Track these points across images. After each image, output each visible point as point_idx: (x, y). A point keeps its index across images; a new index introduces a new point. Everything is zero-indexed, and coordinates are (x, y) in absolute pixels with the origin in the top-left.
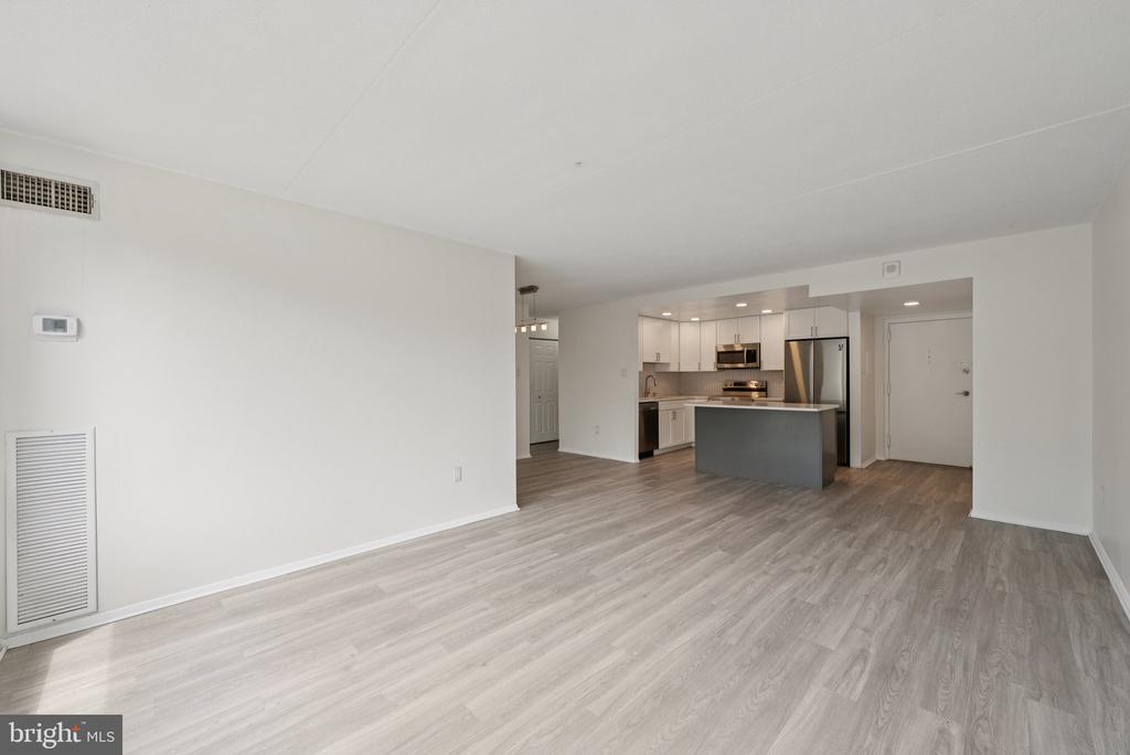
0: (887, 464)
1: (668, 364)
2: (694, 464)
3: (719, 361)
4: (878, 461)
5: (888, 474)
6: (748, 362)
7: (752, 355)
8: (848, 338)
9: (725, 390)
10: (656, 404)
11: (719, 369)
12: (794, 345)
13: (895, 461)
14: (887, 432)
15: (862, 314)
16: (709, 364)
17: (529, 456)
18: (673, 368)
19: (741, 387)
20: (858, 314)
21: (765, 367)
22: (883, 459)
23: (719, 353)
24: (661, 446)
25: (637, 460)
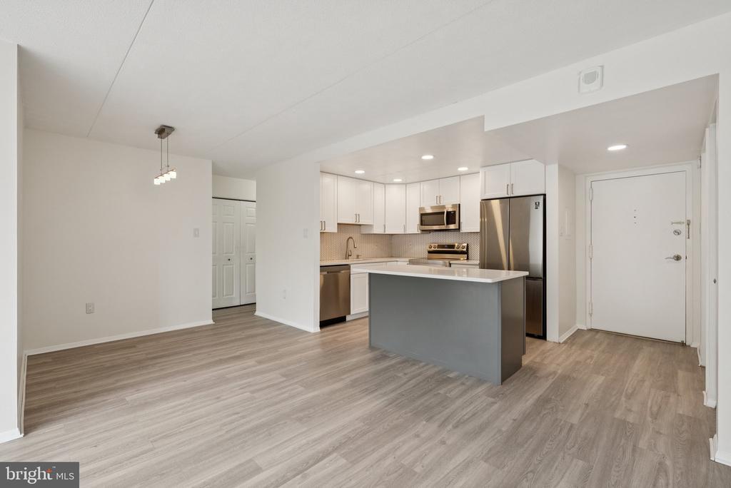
0: (588, 336)
1: (371, 226)
2: (368, 337)
3: (422, 223)
4: (579, 331)
5: (588, 352)
6: (448, 224)
7: (452, 217)
8: (545, 195)
9: (429, 252)
10: (347, 267)
11: (423, 230)
12: (496, 205)
13: (597, 331)
14: (588, 300)
15: (560, 166)
16: (414, 227)
17: (211, 322)
18: (377, 230)
19: (448, 250)
20: (556, 166)
21: (464, 229)
22: (584, 328)
23: (422, 215)
24: (352, 312)
25: (318, 329)
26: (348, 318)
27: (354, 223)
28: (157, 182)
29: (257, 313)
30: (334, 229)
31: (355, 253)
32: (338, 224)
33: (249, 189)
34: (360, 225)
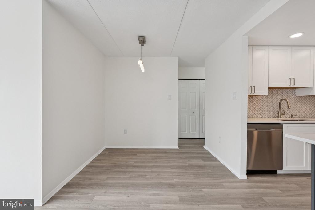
1: (309, 89)
10: (280, 126)
24: (284, 168)
25: (245, 177)
26: (279, 172)
27: (288, 86)
28: (143, 70)
29: (205, 147)
30: (266, 93)
31: (288, 113)
32: (270, 88)
33: (201, 72)
34: (295, 88)
